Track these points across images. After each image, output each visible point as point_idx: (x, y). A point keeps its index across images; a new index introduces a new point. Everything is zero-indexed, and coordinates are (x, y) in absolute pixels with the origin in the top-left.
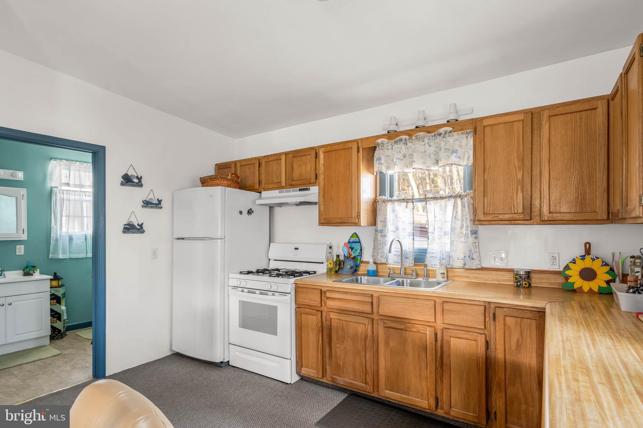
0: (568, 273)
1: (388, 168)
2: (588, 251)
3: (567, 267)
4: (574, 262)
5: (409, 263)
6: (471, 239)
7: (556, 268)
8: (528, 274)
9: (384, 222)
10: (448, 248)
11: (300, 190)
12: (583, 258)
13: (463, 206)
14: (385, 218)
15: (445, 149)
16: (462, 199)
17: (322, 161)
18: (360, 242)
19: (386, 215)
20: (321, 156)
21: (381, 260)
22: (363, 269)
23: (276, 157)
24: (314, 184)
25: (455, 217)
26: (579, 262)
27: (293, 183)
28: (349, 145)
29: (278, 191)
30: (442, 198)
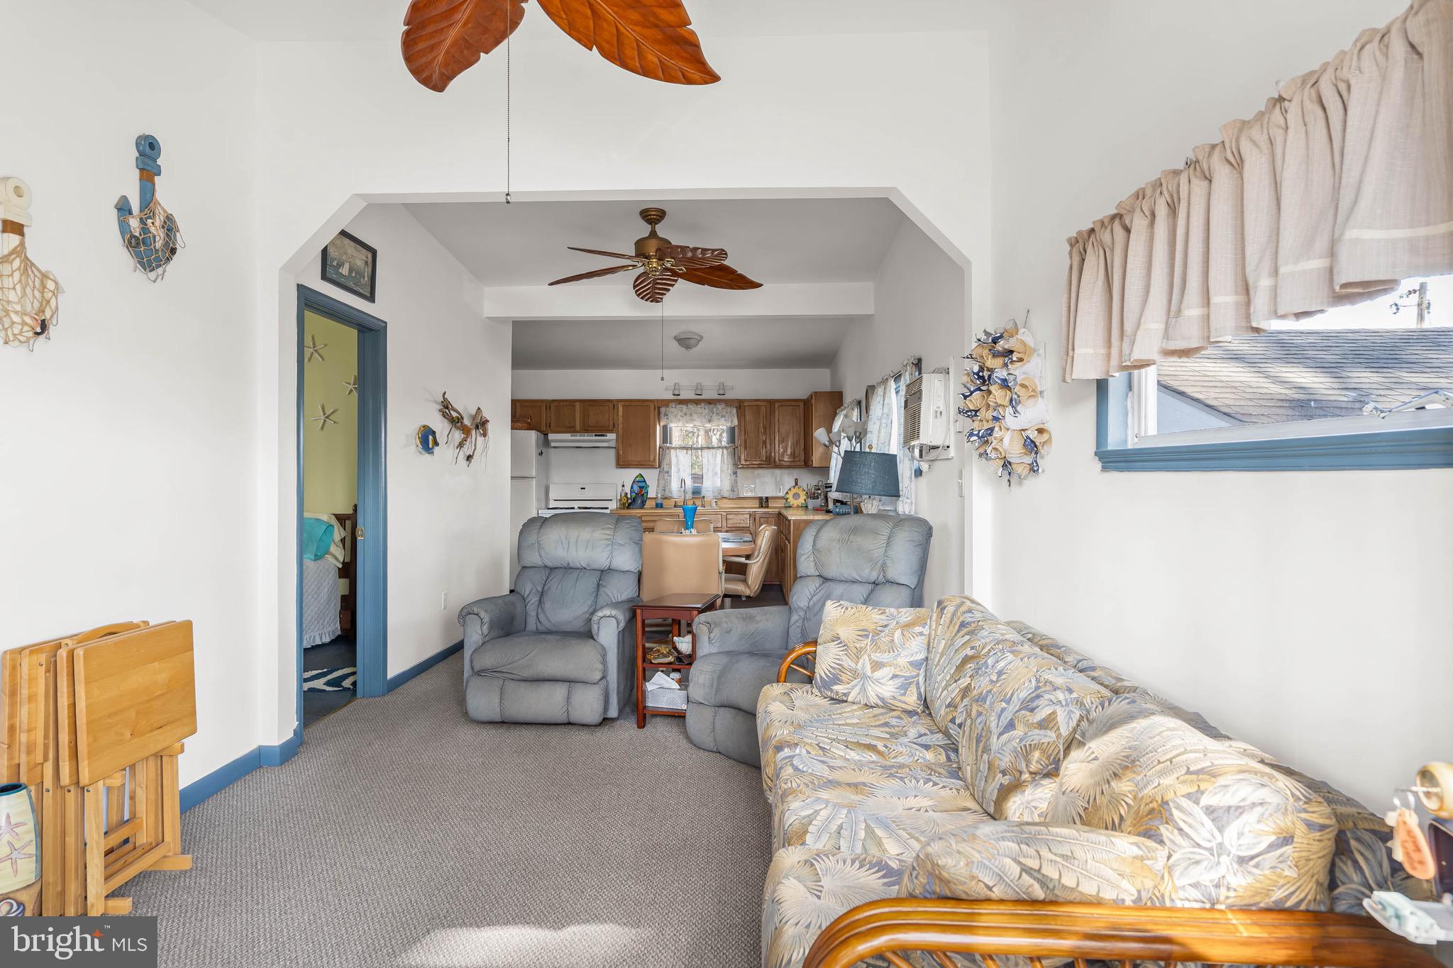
0: (788, 496)
1: (671, 421)
2: (796, 484)
3: (787, 493)
4: (790, 489)
5: (689, 496)
6: (733, 477)
7: (781, 494)
8: (767, 498)
9: (670, 464)
10: (718, 484)
11: (595, 435)
12: (794, 487)
13: (728, 454)
14: (671, 462)
15: (717, 413)
16: (727, 449)
17: (621, 413)
18: (645, 481)
19: (670, 459)
20: (621, 409)
21: (667, 494)
22: (649, 504)
23: (571, 403)
24: (611, 431)
25: (723, 461)
26: (792, 489)
27: (590, 429)
28: (645, 404)
29: (570, 434)
30: (713, 448)
